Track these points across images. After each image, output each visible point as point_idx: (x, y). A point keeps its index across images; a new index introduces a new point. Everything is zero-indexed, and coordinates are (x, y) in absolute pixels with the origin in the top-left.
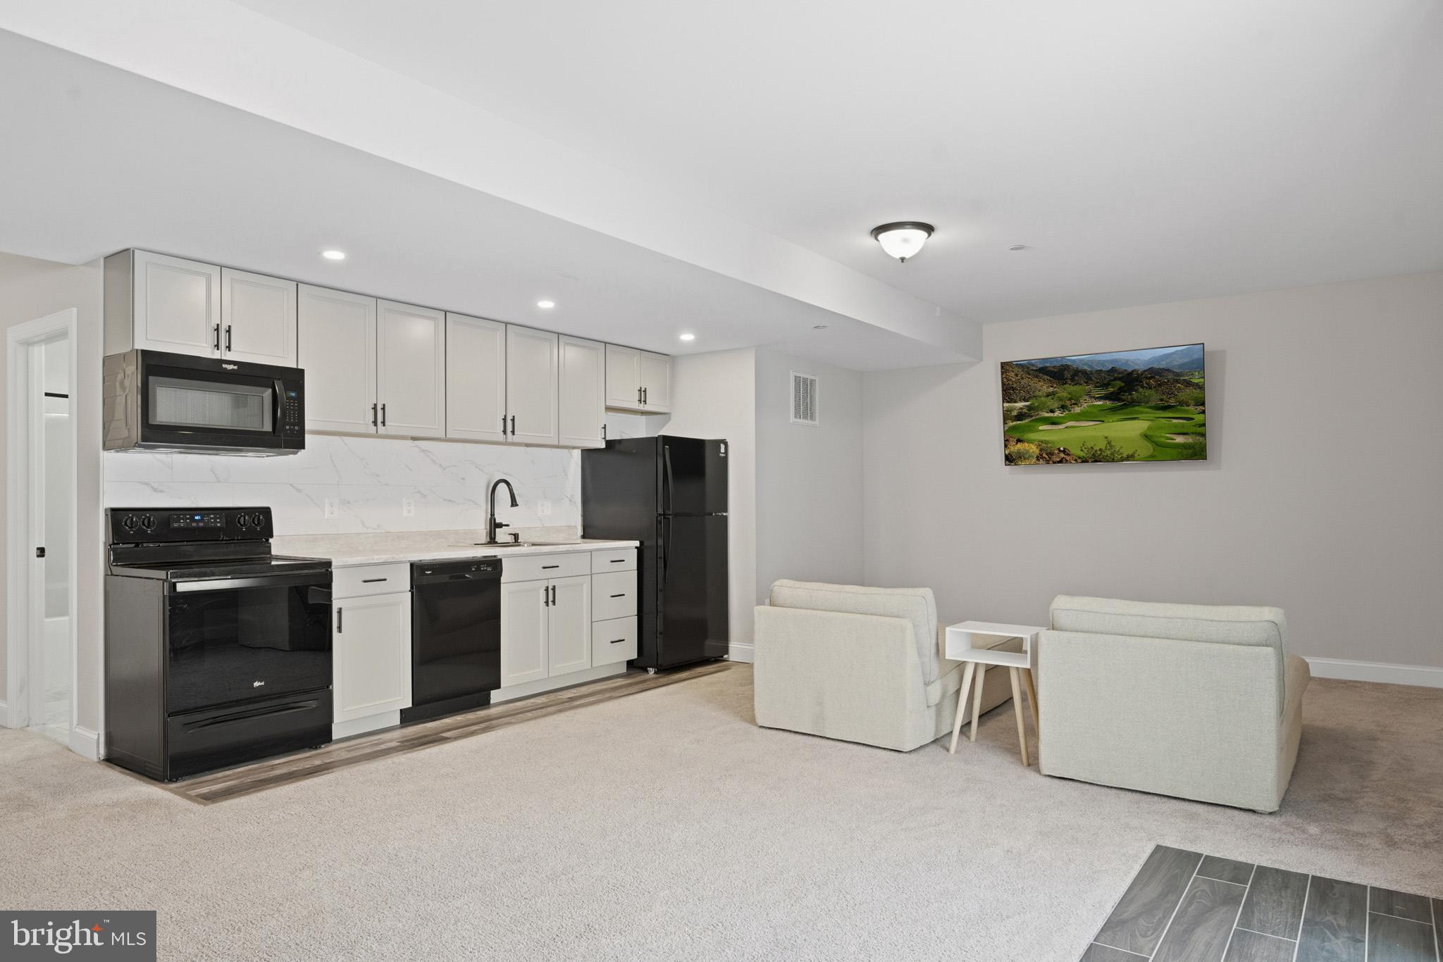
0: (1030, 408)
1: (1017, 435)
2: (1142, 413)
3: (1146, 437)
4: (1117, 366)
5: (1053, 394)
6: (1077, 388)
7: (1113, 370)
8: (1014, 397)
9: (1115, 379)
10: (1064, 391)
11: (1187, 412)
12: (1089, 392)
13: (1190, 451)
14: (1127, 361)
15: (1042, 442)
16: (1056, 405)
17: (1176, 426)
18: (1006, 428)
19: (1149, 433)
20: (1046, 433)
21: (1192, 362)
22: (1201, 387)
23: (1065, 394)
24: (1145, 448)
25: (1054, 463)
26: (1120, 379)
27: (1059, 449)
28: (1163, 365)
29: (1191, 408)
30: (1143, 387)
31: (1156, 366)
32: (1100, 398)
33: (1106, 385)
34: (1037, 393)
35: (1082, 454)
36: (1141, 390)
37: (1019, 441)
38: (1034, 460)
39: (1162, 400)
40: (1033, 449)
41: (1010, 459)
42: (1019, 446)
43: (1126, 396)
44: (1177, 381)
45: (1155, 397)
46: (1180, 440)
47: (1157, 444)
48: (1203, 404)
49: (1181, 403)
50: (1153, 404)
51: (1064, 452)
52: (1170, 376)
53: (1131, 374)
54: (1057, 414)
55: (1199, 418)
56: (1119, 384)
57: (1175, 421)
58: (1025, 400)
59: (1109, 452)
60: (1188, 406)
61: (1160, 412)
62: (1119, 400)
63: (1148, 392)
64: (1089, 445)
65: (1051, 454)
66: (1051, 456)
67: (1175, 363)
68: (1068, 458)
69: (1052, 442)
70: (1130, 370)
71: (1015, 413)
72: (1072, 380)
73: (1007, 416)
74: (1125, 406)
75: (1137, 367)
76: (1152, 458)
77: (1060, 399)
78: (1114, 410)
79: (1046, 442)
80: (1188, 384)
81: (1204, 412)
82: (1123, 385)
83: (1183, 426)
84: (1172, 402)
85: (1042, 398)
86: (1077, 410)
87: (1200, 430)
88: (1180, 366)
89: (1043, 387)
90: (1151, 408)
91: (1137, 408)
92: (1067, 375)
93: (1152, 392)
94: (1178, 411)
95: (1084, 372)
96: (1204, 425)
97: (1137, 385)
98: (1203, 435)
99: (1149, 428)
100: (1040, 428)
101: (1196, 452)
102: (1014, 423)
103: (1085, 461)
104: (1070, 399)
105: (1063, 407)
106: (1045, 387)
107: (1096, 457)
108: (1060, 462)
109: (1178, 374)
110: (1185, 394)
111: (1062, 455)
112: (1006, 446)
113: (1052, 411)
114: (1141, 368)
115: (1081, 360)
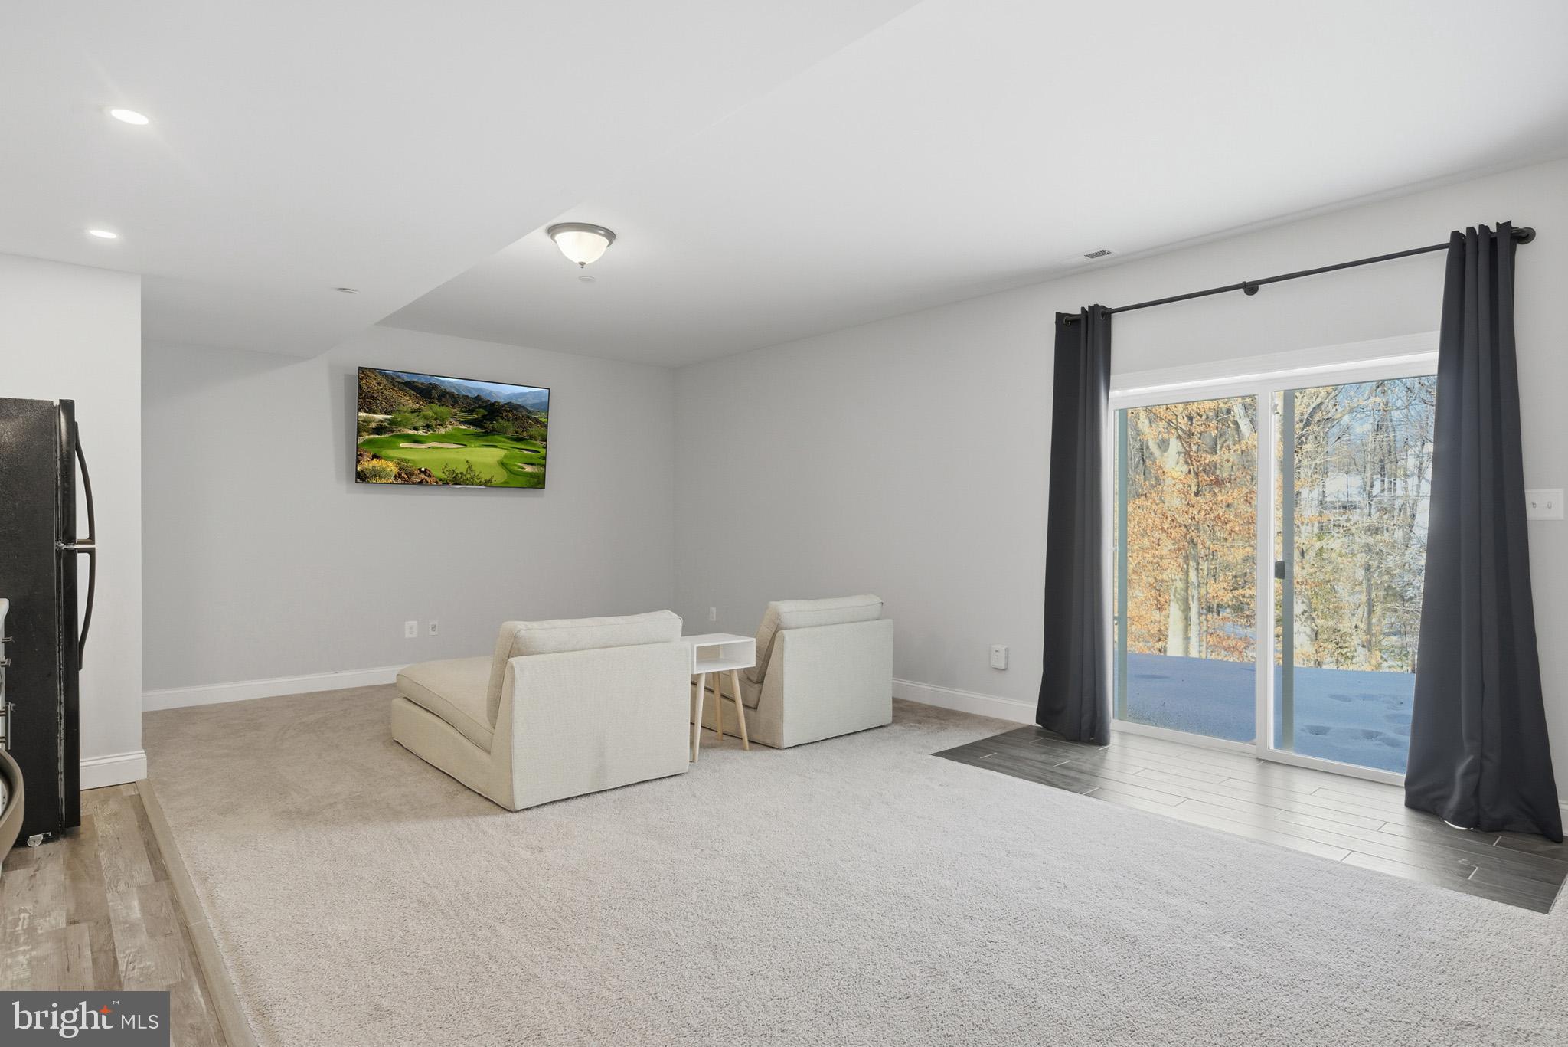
0: (392, 422)
1: (374, 451)
2: (500, 442)
3: (503, 464)
4: (482, 395)
5: (419, 411)
6: (444, 409)
7: (478, 398)
8: (374, 407)
9: (480, 407)
10: (431, 410)
11: (534, 445)
12: (454, 416)
13: (536, 480)
14: (491, 392)
15: (402, 460)
16: (420, 422)
17: (526, 456)
18: (361, 440)
19: (505, 461)
20: (407, 451)
21: (541, 404)
22: (546, 426)
23: (431, 413)
24: (500, 476)
25: (414, 483)
26: (484, 408)
27: (420, 470)
28: (519, 402)
29: (538, 442)
30: (503, 419)
31: (514, 402)
32: (464, 423)
33: (471, 411)
34: (401, 408)
35: (443, 476)
36: (501, 420)
37: (375, 457)
38: (391, 480)
39: (517, 432)
40: (392, 468)
41: (361, 477)
42: (375, 462)
43: (488, 424)
44: (529, 418)
45: (511, 429)
46: (528, 469)
47: (511, 472)
48: (546, 441)
49: (532, 437)
50: (510, 435)
51: (425, 472)
52: (524, 413)
53: (493, 404)
54: (421, 432)
55: (542, 451)
56: (483, 412)
57: (526, 452)
58: (386, 413)
59: (469, 476)
60: (536, 440)
61: (515, 443)
62: (482, 427)
63: (506, 424)
64: (451, 467)
65: (411, 474)
66: (409, 477)
67: (529, 402)
68: (428, 479)
69: (412, 461)
70: (493, 401)
71: (373, 425)
72: (440, 400)
73: (361, 429)
74: (486, 434)
75: (499, 400)
76: (505, 485)
77: (426, 418)
78: (476, 436)
79: (407, 461)
80: (537, 421)
81: (545, 448)
82: (486, 413)
83: (531, 457)
84: (525, 435)
85: (406, 414)
86: (443, 431)
87: (543, 462)
88: (533, 405)
89: (409, 403)
90: (508, 438)
91: (496, 437)
92: (434, 394)
93: (509, 424)
94: (528, 444)
95: (452, 395)
96: (545, 458)
97: (498, 416)
98: (544, 466)
99: (506, 456)
100: (401, 445)
101: (538, 482)
102: (372, 436)
103: (445, 483)
104: (436, 419)
105: (428, 427)
106: (410, 402)
107: (455, 480)
108: (421, 483)
109: (530, 412)
110: (535, 430)
111: (423, 476)
112: (358, 461)
113: (416, 429)
114: (502, 401)
115: (449, 383)
